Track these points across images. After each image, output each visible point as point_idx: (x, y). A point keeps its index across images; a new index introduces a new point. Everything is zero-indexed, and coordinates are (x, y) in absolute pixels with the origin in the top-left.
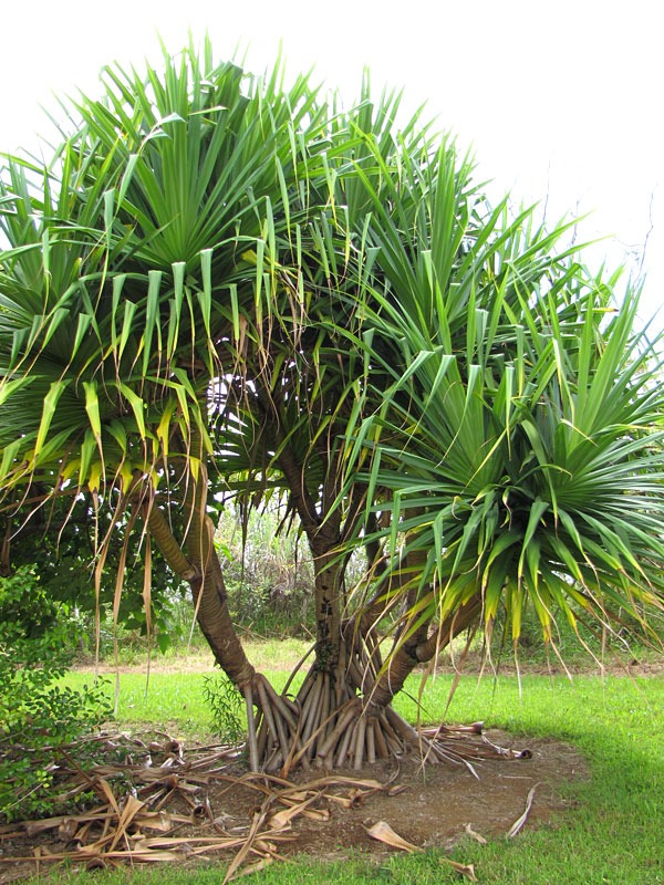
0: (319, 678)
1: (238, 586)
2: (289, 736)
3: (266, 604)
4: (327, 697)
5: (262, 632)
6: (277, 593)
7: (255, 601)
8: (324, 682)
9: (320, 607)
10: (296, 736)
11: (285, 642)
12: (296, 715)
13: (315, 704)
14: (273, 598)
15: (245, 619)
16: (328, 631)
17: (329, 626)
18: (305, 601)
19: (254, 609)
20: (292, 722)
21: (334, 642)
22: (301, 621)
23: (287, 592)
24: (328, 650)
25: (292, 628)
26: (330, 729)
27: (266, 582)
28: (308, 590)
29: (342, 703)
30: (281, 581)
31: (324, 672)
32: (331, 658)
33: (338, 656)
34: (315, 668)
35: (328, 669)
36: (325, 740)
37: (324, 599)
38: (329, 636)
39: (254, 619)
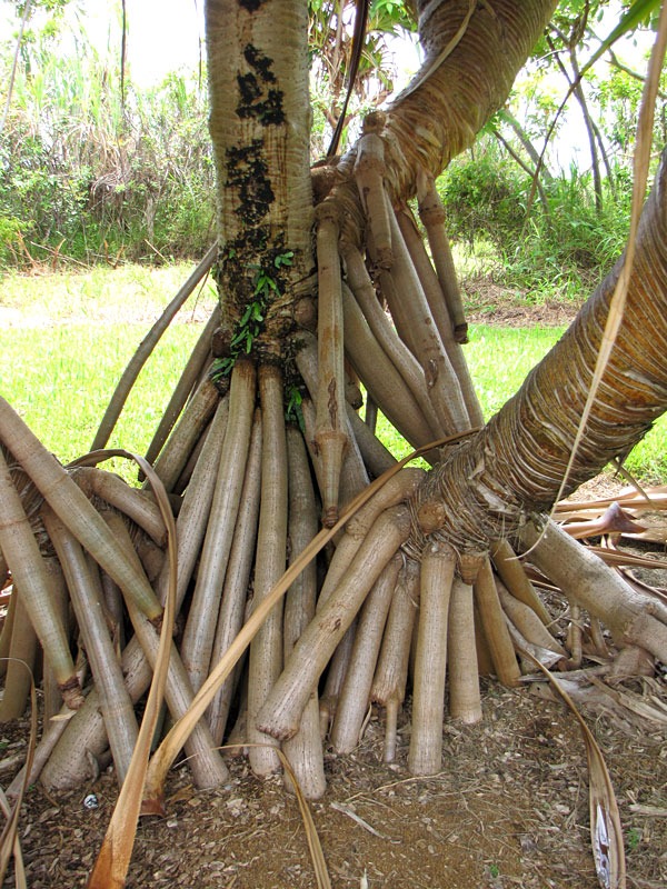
0: (240, 389)
1: (34, 179)
2: (125, 634)
3: (84, 209)
4: (274, 466)
5: (83, 256)
6: (101, 190)
7: (65, 204)
8: (258, 403)
9: (234, 93)
10: (155, 643)
11: (119, 268)
12: (150, 547)
13: (227, 498)
14: (96, 198)
15: (52, 234)
16: (267, 196)
17: (272, 176)
18: (150, 201)
19: (65, 219)
20: (136, 587)
21: (295, 238)
22: (145, 234)
23: (120, 188)
24: (270, 272)
25: (130, 247)
26: (297, 616)
27: (81, 173)
28: (154, 184)
29: (343, 497)
30: (109, 169)
31: (256, 362)
32: (282, 307)
33: (313, 298)
34: (215, 348)
35: (273, 347)
36: (282, 666)
37: (250, 53)
38: (274, 214)
39: (67, 235)
